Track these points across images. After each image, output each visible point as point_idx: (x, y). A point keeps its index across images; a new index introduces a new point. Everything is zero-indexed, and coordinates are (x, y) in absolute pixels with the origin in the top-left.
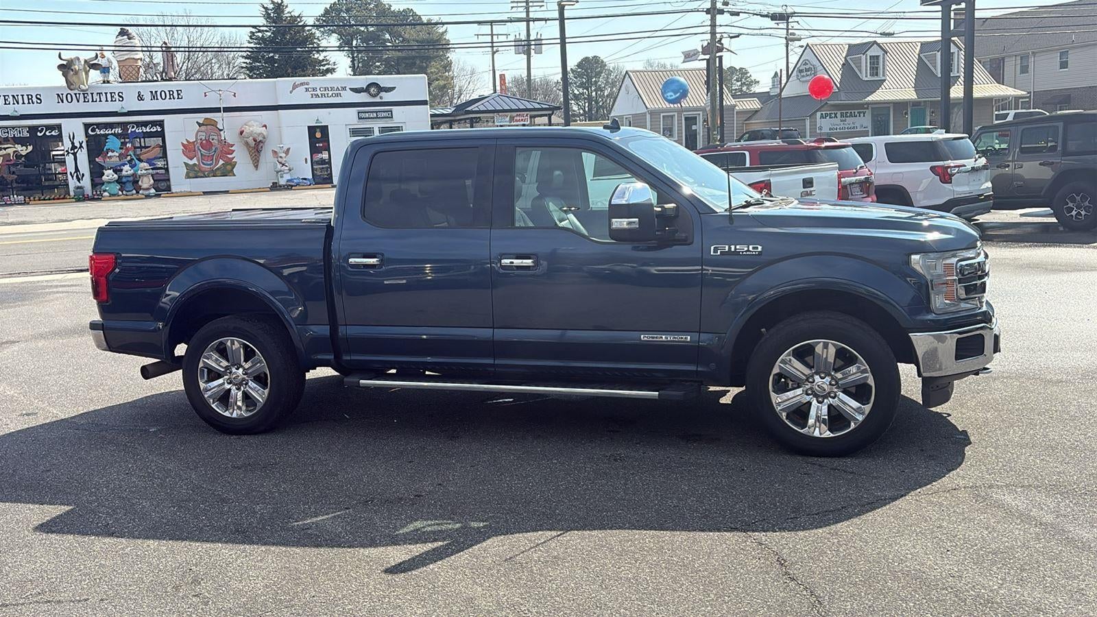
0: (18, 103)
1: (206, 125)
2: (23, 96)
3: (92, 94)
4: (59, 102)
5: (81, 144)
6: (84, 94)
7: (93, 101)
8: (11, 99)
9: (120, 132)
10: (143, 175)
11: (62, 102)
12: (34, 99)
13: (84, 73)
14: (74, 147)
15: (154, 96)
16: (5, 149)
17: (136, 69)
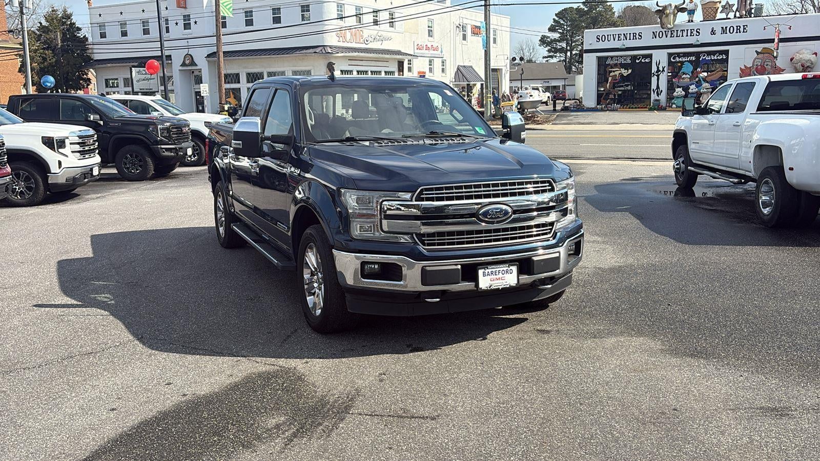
0: (626, 39)
1: (764, 53)
2: (630, 34)
3: (677, 31)
4: (653, 38)
5: (663, 68)
6: (671, 31)
7: (677, 36)
8: (622, 37)
9: (694, 59)
10: (704, 93)
11: (656, 37)
12: (637, 36)
13: (672, 16)
14: (658, 71)
15: (724, 31)
16: (614, 71)
17: (714, 10)
